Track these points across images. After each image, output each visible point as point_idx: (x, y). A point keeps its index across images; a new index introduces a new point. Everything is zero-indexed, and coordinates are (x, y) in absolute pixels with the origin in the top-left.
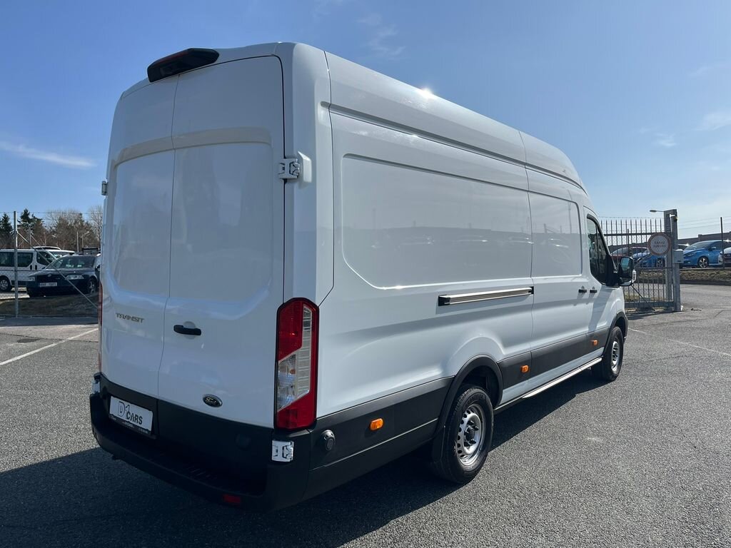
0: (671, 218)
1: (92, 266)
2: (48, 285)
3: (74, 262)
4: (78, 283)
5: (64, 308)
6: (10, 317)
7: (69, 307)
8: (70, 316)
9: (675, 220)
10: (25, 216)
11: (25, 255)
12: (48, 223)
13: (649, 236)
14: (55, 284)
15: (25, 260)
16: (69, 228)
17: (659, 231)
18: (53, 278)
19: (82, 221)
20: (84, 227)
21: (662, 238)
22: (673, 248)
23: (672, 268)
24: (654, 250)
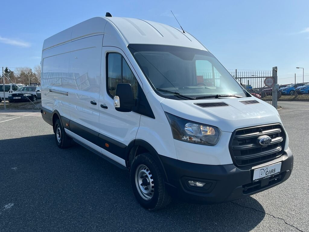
0: (275, 70)
1: (35, 90)
2: (17, 98)
3: (28, 89)
4: (29, 97)
5: (24, 106)
6: (3, 109)
7: (26, 106)
8: (26, 109)
10: (6, 70)
11: (7, 87)
12: (17, 74)
13: (265, 78)
14: (20, 98)
15: (7, 89)
16: (26, 76)
17: (269, 76)
18: (19, 95)
19: (32, 73)
20: (33, 75)
21: (270, 79)
22: (275, 83)
23: (274, 92)
24: (267, 84)
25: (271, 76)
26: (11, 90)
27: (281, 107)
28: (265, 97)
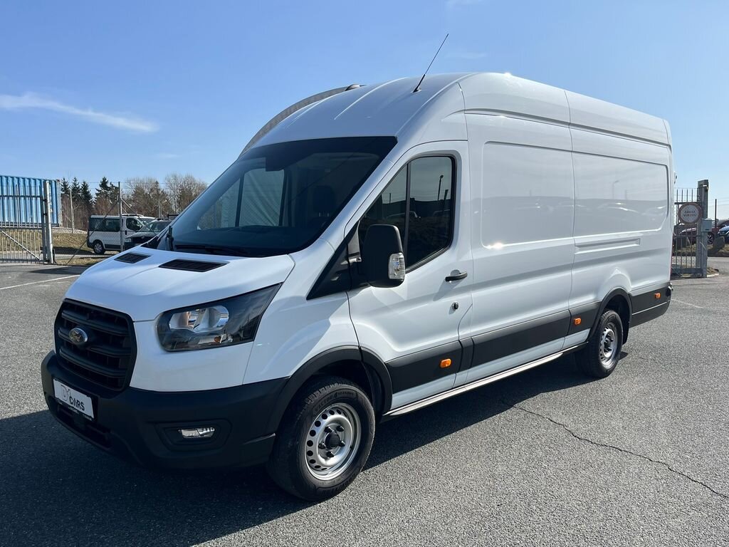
0: (703, 188)
9: (706, 191)
10: (104, 184)
11: (114, 221)
12: (126, 191)
13: (680, 205)
15: (114, 226)
16: (146, 197)
17: (690, 201)
19: (158, 190)
20: (160, 195)
21: (691, 208)
22: (703, 217)
23: (701, 236)
24: (685, 219)
25: (695, 200)
26: (124, 228)
27: (717, 270)
28: (684, 246)
